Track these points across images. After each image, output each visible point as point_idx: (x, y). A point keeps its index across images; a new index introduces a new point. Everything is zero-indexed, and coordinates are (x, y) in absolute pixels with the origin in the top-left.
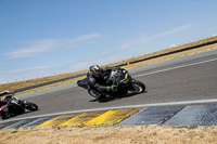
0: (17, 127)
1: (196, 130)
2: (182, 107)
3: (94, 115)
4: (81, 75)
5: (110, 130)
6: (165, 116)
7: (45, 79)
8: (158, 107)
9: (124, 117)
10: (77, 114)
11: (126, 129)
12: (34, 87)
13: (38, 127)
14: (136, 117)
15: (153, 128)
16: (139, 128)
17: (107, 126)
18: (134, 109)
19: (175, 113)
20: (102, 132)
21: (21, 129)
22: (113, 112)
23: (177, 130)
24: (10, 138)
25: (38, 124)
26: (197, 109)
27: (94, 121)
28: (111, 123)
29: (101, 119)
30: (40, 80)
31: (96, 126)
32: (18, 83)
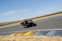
0: (4, 35)
1: (53, 37)
2: (50, 31)
3: (25, 32)
4: (22, 21)
5: (30, 37)
6: (45, 33)
7: (11, 22)
8: (43, 31)
9: (34, 33)
10: (21, 32)
11: (34, 36)
12: (8, 24)
13: (10, 35)
14: (37, 33)
15: (41, 36)
16: (38, 36)
17: (29, 35)
18: (37, 31)
19: (48, 32)
20: (28, 37)
21: (5, 36)
22: (31, 32)
23: (48, 37)
24: (2, 38)
26: (54, 32)
27: (25, 34)
28: (30, 35)
30: (10, 22)
31: (26, 36)
32: (4, 23)
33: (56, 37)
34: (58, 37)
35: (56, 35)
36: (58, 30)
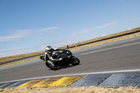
0: (3, 88)
1: (119, 89)
2: (110, 75)
3: (54, 80)
5: (65, 90)
6: (99, 81)
7: (21, 55)
8: (95, 75)
9: (73, 81)
10: (43, 79)
11: (75, 89)
12: (14, 61)
13: (17, 88)
14: (81, 81)
15: (92, 88)
16: (83, 88)
17: (63, 87)
18: (80, 76)
19: (106, 79)
20: (60, 91)
21: (6, 89)
22: (67, 78)
23: (107, 90)
25: (17, 85)
26: (120, 76)
27: (54, 84)
28: (65, 85)
29: (59, 82)
30: (18, 56)
31: (56, 87)
32: (4, 58)
33: (126, 88)
34: (130, 88)
35: (124, 83)
36: (129, 73)
